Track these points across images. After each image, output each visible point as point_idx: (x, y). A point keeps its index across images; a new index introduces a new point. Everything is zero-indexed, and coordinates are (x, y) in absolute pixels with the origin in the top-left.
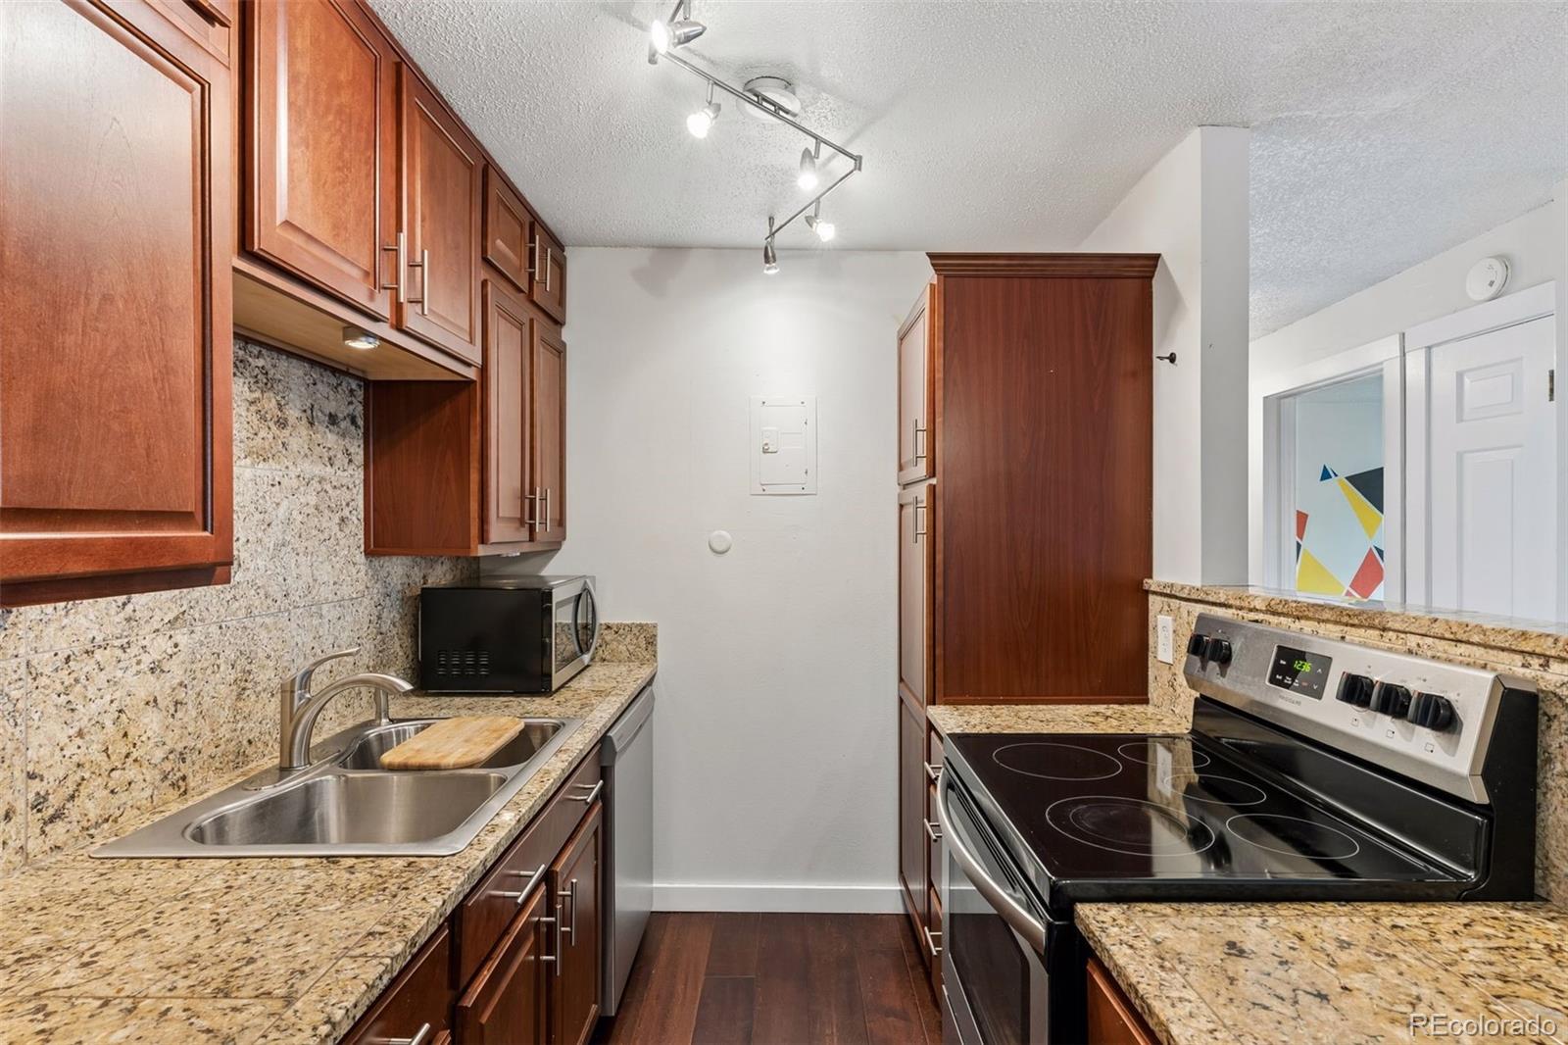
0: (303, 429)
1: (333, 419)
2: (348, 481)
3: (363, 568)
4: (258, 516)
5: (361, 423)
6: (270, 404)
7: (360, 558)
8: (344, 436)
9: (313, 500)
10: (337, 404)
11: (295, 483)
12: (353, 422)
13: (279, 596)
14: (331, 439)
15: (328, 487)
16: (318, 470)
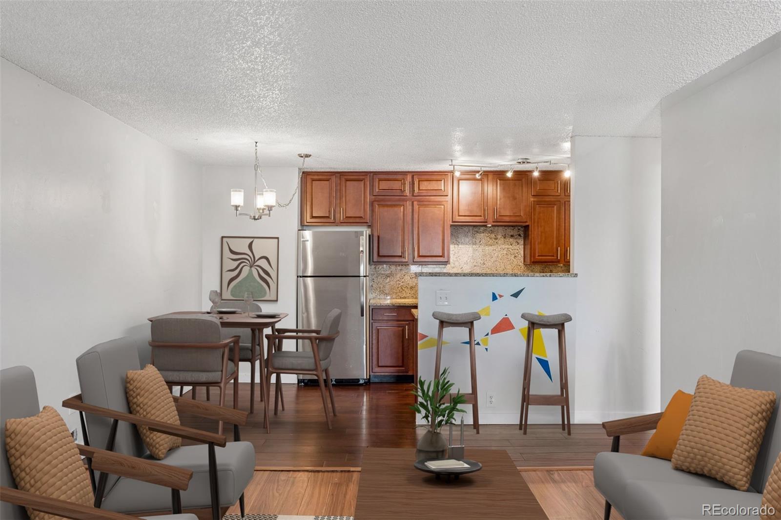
0: (502, 239)
1: (512, 236)
2: (518, 248)
3: (523, 267)
4: (489, 256)
5: (522, 235)
6: (493, 236)
7: (522, 264)
8: (516, 239)
9: (505, 252)
10: (515, 232)
11: (500, 250)
12: (520, 235)
13: (494, 270)
14: (511, 240)
15: (510, 250)
16: (507, 246)
